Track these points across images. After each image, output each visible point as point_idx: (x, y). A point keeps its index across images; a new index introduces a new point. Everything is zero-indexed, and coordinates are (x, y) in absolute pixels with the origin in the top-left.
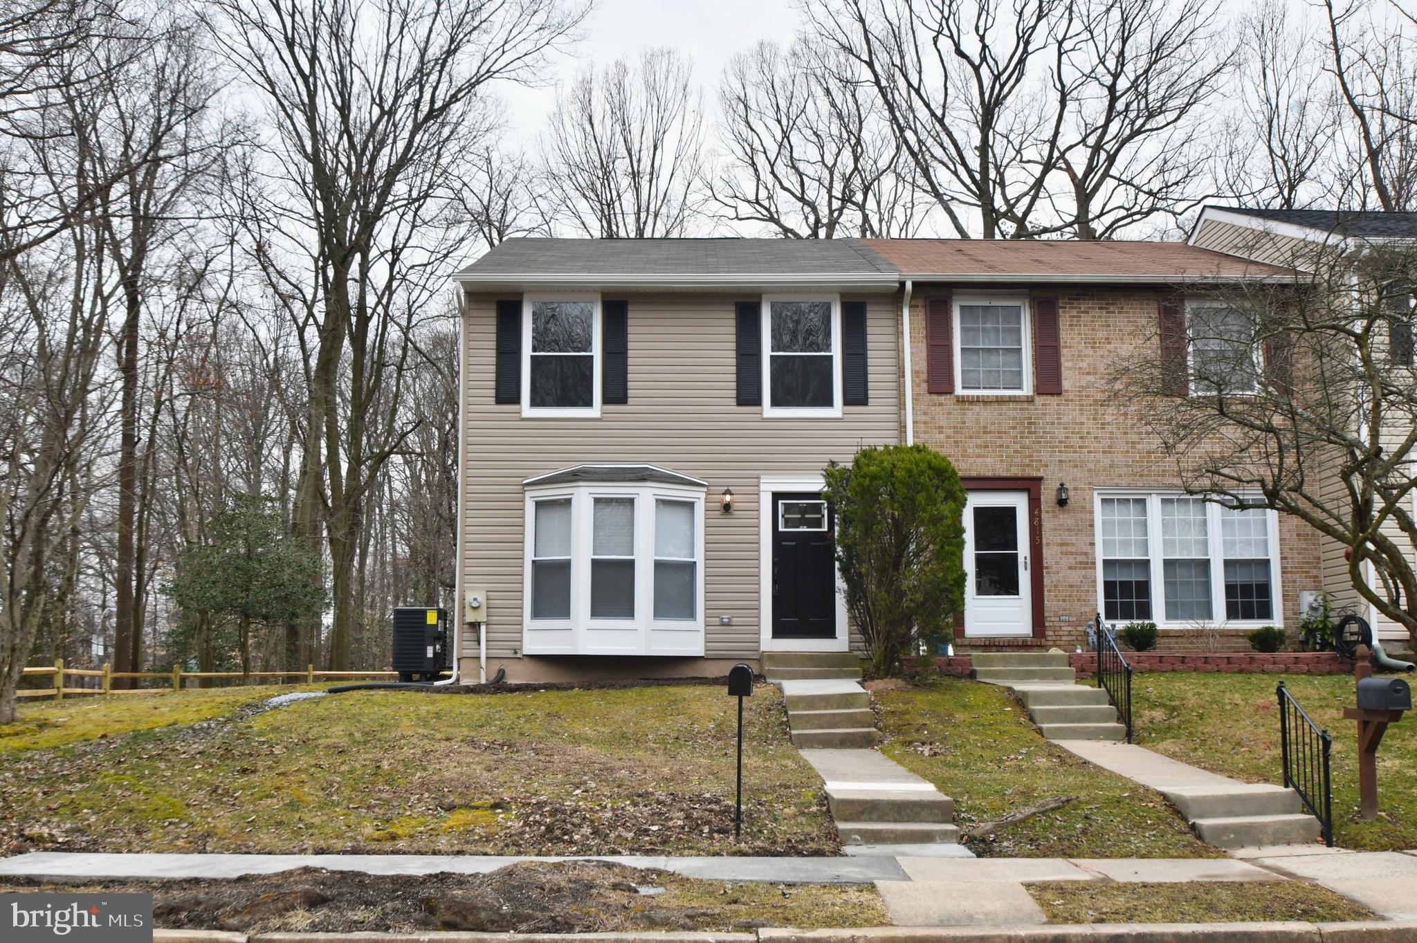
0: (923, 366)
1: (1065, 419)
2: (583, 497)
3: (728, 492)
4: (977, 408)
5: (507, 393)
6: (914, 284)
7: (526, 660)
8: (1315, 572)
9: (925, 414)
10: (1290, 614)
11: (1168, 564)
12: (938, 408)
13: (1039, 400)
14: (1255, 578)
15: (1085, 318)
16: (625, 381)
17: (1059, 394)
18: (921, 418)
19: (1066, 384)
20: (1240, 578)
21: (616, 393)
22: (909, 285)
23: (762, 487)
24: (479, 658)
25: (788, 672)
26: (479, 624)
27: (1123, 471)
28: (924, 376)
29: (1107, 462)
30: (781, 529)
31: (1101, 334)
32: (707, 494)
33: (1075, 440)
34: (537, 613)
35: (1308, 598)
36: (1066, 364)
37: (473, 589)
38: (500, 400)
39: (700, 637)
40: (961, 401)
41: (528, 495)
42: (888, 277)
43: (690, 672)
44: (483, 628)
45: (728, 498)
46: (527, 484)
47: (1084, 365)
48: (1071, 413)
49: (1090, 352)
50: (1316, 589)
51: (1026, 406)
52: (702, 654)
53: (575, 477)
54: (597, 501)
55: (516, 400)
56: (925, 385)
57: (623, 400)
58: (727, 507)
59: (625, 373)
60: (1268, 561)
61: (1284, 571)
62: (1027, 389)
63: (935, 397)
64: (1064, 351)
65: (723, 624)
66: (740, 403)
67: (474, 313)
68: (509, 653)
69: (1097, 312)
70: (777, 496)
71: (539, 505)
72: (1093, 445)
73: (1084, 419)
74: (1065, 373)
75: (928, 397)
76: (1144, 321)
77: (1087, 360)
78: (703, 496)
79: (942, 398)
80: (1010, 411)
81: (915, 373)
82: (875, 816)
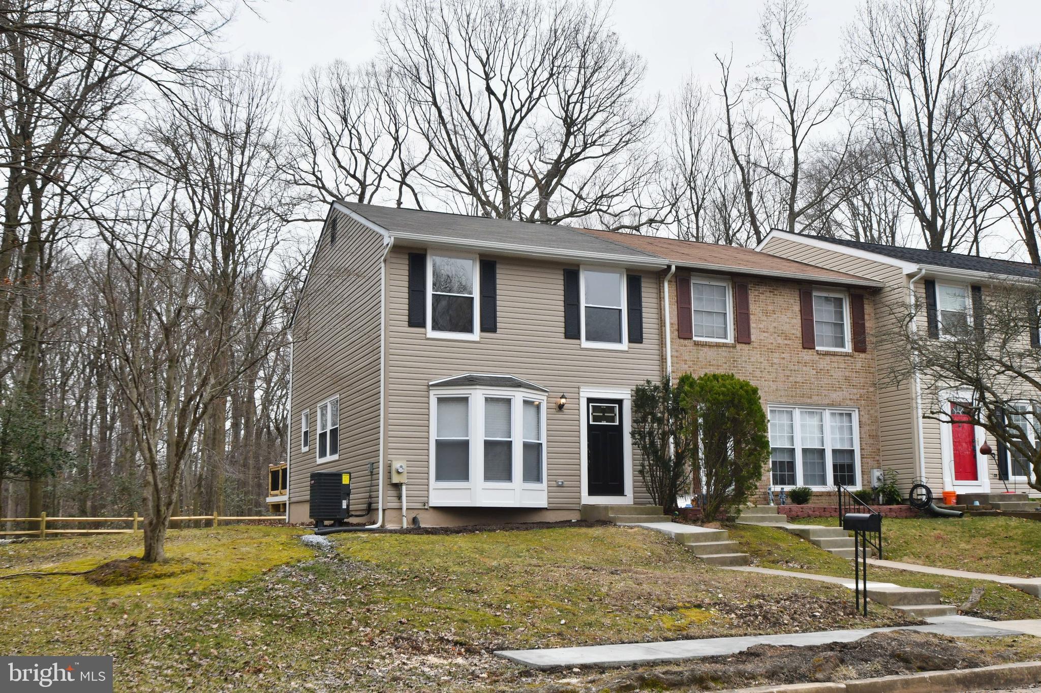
0: (675, 320)
1: (752, 360)
2: (477, 396)
3: (563, 397)
4: (705, 349)
5: (416, 319)
6: (676, 267)
7: (431, 510)
8: (877, 458)
9: (677, 351)
10: (865, 483)
11: (805, 451)
12: (684, 348)
13: (739, 346)
14: (846, 461)
15: (762, 297)
16: (495, 317)
17: (749, 343)
18: (675, 354)
19: (753, 338)
20: (840, 461)
21: (489, 325)
22: (673, 268)
23: (582, 394)
24: (401, 509)
25: (629, 518)
26: (401, 484)
27: (783, 393)
28: (676, 327)
29: (775, 387)
30: (591, 423)
31: (770, 308)
32: (548, 397)
33: (758, 374)
34: (439, 478)
35: (877, 473)
36: (753, 325)
37: (397, 459)
38: (411, 324)
39: (545, 494)
40: (697, 344)
41: (432, 393)
42: (661, 261)
43: (537, 518)
44: (404, 487)
45: (563, 401)
46: (432, 385)
47: (761, 326)
48: (756, 356)
49: (764, 318)
50: (879, 467)
51: (731, 349)
52: (546, 506)
53: (471, 381)
54: (487, 400)
55: (423, 325)
56: (676, 333)
57: (494, 330)
58: (561, 407)
59: (495, 311)
60: (853, 451)
61: (862, 457)
62: (730, 340)
63: (682, 341)
64: (752, 317)
65: (559, 486)
66: (566, 337)
67: (394, 260)
68: (419, 506)
69: (768, 294)
70: (590, 400)
71: (441, 400)
72: (768, 377)
73: (762, 360)
74: (752, 331)
75: (678, 340)
76: (792, 301)
77: (764, 323)
78: (545, 398)
79: (686, 342)
80: (723, 352)
81: (671, 324)
82: (906, 601)
